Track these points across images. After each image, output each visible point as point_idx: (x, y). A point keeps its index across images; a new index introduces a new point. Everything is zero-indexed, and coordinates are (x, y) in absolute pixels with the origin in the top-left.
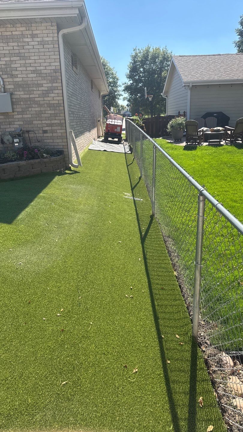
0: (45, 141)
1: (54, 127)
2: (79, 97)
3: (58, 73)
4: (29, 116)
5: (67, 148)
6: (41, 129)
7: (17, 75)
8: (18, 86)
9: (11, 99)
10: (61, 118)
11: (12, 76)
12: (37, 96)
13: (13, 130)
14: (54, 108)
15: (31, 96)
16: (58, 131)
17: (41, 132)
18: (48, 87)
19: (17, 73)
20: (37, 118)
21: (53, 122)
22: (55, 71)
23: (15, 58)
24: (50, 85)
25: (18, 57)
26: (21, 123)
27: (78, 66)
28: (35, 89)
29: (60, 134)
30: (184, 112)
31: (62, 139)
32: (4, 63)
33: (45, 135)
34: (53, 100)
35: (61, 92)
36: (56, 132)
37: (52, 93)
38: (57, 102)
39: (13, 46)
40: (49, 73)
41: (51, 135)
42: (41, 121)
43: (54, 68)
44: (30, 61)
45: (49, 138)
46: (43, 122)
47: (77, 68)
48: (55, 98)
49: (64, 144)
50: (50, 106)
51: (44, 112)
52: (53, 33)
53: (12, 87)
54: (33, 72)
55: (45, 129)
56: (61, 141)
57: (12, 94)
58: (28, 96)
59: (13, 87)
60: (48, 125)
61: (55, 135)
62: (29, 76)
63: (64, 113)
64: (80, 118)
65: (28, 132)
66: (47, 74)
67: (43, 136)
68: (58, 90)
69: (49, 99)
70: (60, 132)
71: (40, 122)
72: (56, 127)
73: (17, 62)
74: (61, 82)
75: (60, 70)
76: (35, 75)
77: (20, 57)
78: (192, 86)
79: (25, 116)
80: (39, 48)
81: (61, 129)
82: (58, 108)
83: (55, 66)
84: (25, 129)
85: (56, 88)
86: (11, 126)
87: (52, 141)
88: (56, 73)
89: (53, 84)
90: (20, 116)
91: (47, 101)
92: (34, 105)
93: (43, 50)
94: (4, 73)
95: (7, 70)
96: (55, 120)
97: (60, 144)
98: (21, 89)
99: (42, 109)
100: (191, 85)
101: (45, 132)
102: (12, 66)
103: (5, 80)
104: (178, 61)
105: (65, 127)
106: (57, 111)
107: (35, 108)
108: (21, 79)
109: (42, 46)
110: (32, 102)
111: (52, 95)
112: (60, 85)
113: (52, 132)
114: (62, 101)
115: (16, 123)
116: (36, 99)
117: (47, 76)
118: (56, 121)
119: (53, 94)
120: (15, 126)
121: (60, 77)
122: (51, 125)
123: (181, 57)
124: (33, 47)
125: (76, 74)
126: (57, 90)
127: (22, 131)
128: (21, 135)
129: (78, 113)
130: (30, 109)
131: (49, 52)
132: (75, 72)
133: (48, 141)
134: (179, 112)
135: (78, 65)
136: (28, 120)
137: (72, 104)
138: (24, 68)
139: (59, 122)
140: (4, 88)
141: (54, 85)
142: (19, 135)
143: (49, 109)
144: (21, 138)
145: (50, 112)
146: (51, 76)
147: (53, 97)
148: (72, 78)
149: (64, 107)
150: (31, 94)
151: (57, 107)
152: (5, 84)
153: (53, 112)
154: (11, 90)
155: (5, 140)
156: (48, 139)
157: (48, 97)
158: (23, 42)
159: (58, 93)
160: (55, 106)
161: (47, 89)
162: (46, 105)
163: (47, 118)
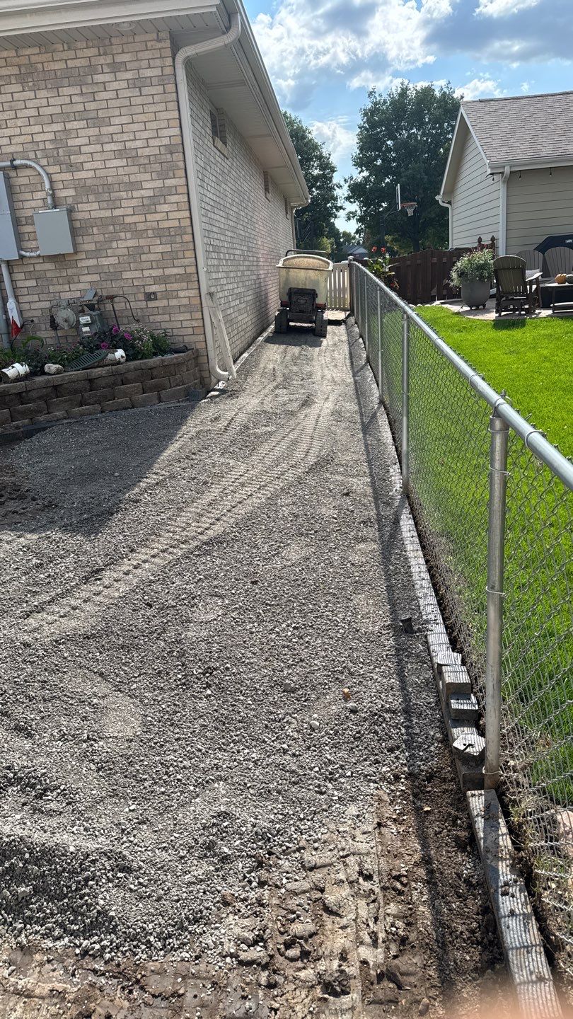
0: (151, 318)
1: (171, 285)
2: (231, 213)
3: (177, 154)
4: (113, 260)
5: (203, 333)
6: (142, 290)
7: (82, 163)
8: (83, 189)
9: (71, 221)
10: (186, 262)
11: (71, 167)
12: (130, 211)
13: (78, 295)
14: (169, 238)
15: (117, 212)
16: (182, 294)
17: (141, 297)
18: (154, 188)
19: (82, 158)
20: (131, 265)
21: (168, 272)
22: (170, 149)
23: (75, 125)
24: (159, 184)
25: (83, 120)
26: (96, 278)
27: (229, 138)
28: (123, 194)
29: (185, 302)
30: (493, 239)
31: (191, 312)
32: (51, 136)
33: (151, 304)
34: (168, 219)
35: (186, 200)
36: (177, 297)
37: (165, 203)
38: (176, 223)
39: (70, 96)
40: (155, 155)
41: (164, 303)
42: (140, 272)
43: (166, 141)
44: (111, 130)
45: (161, 311)
46: (146, 273)
47: (225, 143)
48: (171, 216)
49: (196, 325)
50: (160, 233)
51: (146, 250)
52: (161, 57)
53: (72, 192)
54: (119, 154)
55: (151, 291)
56: (187, 316)
57: (70, 211)
58: (108, 214)
59: (74, 194)
60: (157, 280)
61: (174, 302)
62: (109, 164)
63: (195, 250)
64: (236, 263)
65: (111, 298)
66: (152, 158)
67: (147, 307)
68: (179, 194)
69: (157, 216)
70: (186, 295)
71: (137, 274)
72: (176, 285)
73: (81, 133)
74: (184, 175)
75: (181, 145)
76: (124, 162)
77: (87, 120)
78: (511, 172)
79: (104, 261)
80: (131, 95)
81: (188, 289)
82: (178, 239)
83: (170, 137)
84: (105, 294)
85: (173, 191)
86: (73, 287)
87: (167, 317)
88: (171, 153)
89: (166, 181)
90: (92, 262)
91: (153, 223)
92: (122, 235)
93: (139, 100)
94: (51, 160)
95: (58, 153)
96: (174, 267)
97: (185, 324)
98: (91, 198)
99: (142, 242)
100: (507, 170)
101: (150, 297)
102: (71, 142)
103: (55, 177)
104: (475, 113)
105: (196, 283)
106: (178, 245)
107: (126, 240)
108: (91, 174)
109: (137, 89)
110: (118, 228)
111: (166, 208)
112: (183, 181)
113: (168, 295)
114: (188, 220)
115: (83, 279)
116: (128, 220)
117: (150, 164)
118: (175, 271)
119: (167, 206)
120: (81, 286)
121: (181, 164)
122: (164, 280)
123: (483, 104)
124: (117, 94)
125: (224, 156)
126: (176, 194)
127: (97, 298)
128: (96, 306)
129: (231, 251)
130: (114, 245)
131: (154, 103)
132: (219, 151)
133: (159, 318)
134: (480, 240)
135: (227, 136)
136: (111, 270)
137: (214, 229)
138: (98, 148)
139: (181, 271)
140: (53, 196)
141: (169, 182)
142: (91, 307)
143: (158, 242)
144: (94, 313)
145: (160, 249)
146: (161, 163)
147: (167, 212)
148: (212, 165)
149: (193, 234)
150: (115, 209)
151: (176, 235)
152: (55, 186)
153: (168, 248)
154: (70, 201)
155: (59, 320)
156: (159, 314)
157: (156, 212)
158: (93, 83)
159: (177, 203)
160: (173, 233)
161: (152, 195)
162: (150, 232)
163: (154, 263)
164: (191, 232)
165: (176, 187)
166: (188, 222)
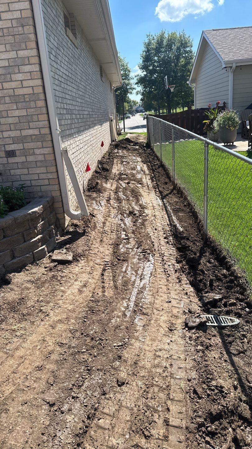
0: (12, 171)
1: (28, 144)
3: (28, 27)
5: (57, 183)
6: (3, 149)
10: (41, 124)
14: (24, 104)
16: (37, 151)
17: (2, 154)
18: (8, 59)
21: (25, 133)
22: (21, 22)
24: (12, 55)
29: (41, 158)
30: (224, 103)
31: (46, 167)
33: (11, 160)
34: (22, 87)
35: (38, 69)
36: (34, 154)
37: (19, 73)
38: (30, 91)
40: (8, 28)
41: (23, 159)
43: (17, 15)
45: (20, 166)
46: (6, 134)
48: (25, 84)
49: (51, 177)
50: (16, 99)
51: (4, 114)
55: (10, 149)
56: (43, 170)
60: (16, 140)
61: (31, 158)
63: (48, 113)
66: (5, 31)
67: (8, 163)
68: (31, 64)
69: (13, 85)
70: (41, 152)
72: (32, 144)
74: (35, 46)
75: (31, 19)
78: (236, 66)
81: (43, 147)
82: (32, 104)
83: (21, 10)
85: (26, 61)
87: (25, 171)
88: (23, 26)
89: (19, 52)
91: (9, 90)
96: (30, 129)
97: (42, 176)
100: (234, 66)
101: (11, 154)
104: (211, 36)
105: (50, 142)
106: (33, 110)
111: (19, 77)
112: (34, 52)
113: (25, 153)
114: (41, 88)
117: (4, 36)
118: (31, 132)
119: (21, 75)
121: (32, 36)
122: (22, 140)
123: (215, 32)
125: (75, 46)
126: (29, 64)
129: (81, 112)
132: (71, 41)
133: (18, 172)
134: (218, 103)
137: (67, 97)
139: (36, 132)
141: (22, 53)
143: (15, 107)
145: (17, 113)
146: (14, 35)
147: (21, 81)
149: (46, 100)
151: (30, 101)
153: (23, 112)
156: (18, 168)
157: (11, 81)
159: (30, 72)
160: (27, 100)
161: (7, 64)
162: (7, 99)
163: (12, 126)
164: (43, 98)
165: (28, 57)
166: (40, 90)
